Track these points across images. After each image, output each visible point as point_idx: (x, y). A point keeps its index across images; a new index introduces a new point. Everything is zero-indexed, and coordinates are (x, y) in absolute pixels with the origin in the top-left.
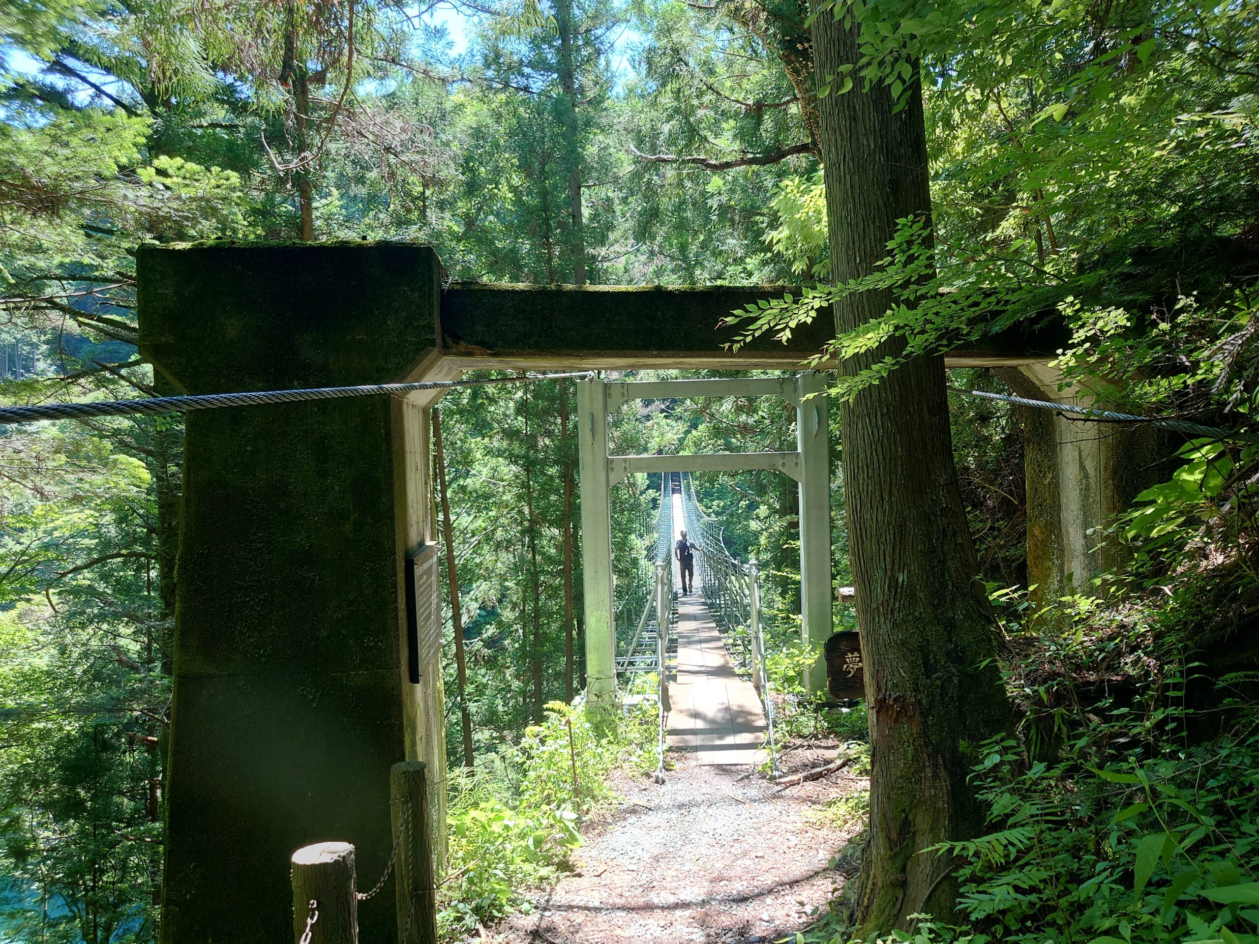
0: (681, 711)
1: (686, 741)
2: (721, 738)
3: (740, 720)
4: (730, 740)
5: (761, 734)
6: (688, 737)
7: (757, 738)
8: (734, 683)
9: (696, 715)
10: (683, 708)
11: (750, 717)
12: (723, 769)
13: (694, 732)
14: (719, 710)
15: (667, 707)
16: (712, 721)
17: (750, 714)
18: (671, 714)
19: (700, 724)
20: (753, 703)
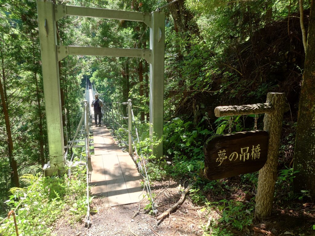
0: (98, 171)
1: (102, 190)
2: (119, 186)
3: (127, 174)
4: (125, 186)
5: (138, 181)
6: (103, 187)
7: (137, 184)
8: (120, 153)
9: (105, 172)
10: (98, 169)
11: (131, 171)
12: (124, 207)
13: (105, 183)
14: (116, 168)
15: (91, 169)
16: (113, 176)
17: (131, 169)
18: (93, 173)
19: (107, 178)
20: (131, 163)
